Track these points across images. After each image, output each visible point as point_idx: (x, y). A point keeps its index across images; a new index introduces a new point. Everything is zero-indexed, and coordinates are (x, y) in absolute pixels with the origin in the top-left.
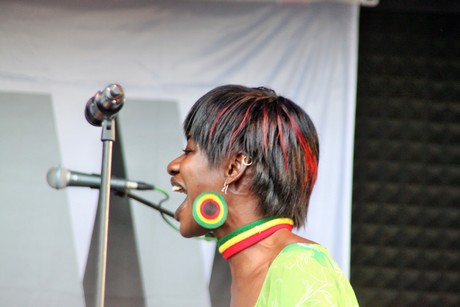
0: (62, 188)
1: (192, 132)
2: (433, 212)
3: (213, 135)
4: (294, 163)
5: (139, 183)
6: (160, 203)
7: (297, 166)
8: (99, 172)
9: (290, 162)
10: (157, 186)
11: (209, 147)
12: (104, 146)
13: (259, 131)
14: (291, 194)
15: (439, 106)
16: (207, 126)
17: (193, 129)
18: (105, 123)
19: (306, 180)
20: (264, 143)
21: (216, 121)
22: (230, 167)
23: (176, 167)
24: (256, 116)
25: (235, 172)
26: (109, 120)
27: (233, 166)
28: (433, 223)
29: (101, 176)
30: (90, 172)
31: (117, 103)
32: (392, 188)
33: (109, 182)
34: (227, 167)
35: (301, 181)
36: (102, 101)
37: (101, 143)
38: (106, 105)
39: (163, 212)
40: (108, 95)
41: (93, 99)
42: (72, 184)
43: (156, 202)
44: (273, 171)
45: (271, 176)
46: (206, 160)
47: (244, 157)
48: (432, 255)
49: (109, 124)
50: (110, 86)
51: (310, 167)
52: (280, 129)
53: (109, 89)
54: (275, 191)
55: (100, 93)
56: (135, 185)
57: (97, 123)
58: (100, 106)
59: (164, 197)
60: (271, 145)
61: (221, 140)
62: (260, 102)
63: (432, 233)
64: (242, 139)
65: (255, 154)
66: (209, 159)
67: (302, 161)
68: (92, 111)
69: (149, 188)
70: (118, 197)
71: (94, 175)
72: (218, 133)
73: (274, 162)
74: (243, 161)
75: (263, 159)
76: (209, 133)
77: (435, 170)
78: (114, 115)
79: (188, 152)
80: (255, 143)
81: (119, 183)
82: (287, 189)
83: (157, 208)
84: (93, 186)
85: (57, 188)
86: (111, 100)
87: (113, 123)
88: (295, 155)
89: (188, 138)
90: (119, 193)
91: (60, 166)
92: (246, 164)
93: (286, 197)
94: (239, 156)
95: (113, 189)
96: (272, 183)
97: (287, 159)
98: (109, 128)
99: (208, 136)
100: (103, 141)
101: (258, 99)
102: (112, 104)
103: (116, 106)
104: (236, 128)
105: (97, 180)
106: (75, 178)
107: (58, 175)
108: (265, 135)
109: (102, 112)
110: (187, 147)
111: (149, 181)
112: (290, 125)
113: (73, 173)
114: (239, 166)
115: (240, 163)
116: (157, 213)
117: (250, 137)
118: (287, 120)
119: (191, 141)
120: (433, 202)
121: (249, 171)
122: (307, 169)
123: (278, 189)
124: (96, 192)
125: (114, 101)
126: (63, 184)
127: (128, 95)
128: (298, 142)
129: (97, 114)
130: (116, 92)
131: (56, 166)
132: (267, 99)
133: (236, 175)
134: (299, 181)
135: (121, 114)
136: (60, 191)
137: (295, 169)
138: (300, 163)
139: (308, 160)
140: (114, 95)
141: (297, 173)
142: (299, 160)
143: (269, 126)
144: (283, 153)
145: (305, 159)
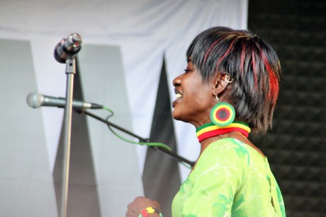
0: (38, 107)
1: (191, 58)
2: (301, 125)
3: (206, 59)
4: (261, 83)
5: (92, 104)
6: (108, 118)
7: (263, 85)
8: (64, 96)
9: (259, 81)
10: (105, 106)
11: (203, 68)
12: (68, 77)
13: (238, 59)
14: (258, 104)
15: (305, 50)
16: (203, 53)
17: (192, 55)
18: (68, 61)
19: (269, 95)
20: (241, 67)
21: (209, 50)
22: (217, 83)
23: (179, 81)
24: (237, 49)
25: (219, 86)
26: (71, 59)
27: (218, 82)
28: (301, 133)
29: (65, 99)
30: (57, 96)
31: (77, 47)
33: (71, 103)
34: (215, 82)
35: (266, 95)
36: (66, 46)
37: (66, 75)
38: (69, 48)
39: (109, 124)
40: (71, 41)
41: (60, 44)
42: (45, 104)
43: (104, 117)
44: (246, 87)
45: (244, 91)
46: (200, 77)
47: (226, 76)
48: (300, 155)
49: (71, 62)
50: (72, 35)
51: (273, 86)
52: (254, 58)
53: (71, 37)
54: (246, 101)
55: (65, 40)
56: (89, 105)
57: (63, 61)
58: (64, 49)
59: (110, 114)
60: (246, 69)
61: (211, 63)
62: (241, 40)
63: (300, 140)
64: (225, 64)
65: (235, 74)
66: (202, 76)
67: (267, 82)
68: (59, 52)
69: (100, 107)
70: (77, 114)
71: (60, 98)
72: (209, 58)
73: (247, 81)
74: (226, 79)
75: (240, 78)
76: (204, 58)
77: (303, 95)
78: (75, 56)
79: (188, 71)
80: (235, 67)
81: (78, 104)
83: (105, 122)
84: (60, 106)
85: (34, 107)
86: (73, 44)
87: (74, 61)
88: (263, 77)
89: (189, 61)
90: (78, 111)
91: (36, 91)
92: (229, 82)
93: (254, 106)
94: (223, 75)
95: (74, 108)
96: (244, 95)
97: (257, 79)
98: (71, 65)
99: (203, 60)
100: (67, 73)
101: (239, 37)
102: (73, 48)
103: (76, 49)
104: (223, 55)
105: (63, 102)
106: (47, 100)
107: (35, 98)
108: (242, 62)
109: (67, 53)
110: (188, 68)
111: (99, 103)
112: (261, 57)
113: (45, 97)
114: (223, 83)
115: (224, 80)
116: (105, 125)
118: (259, 53)
119: (191, 63)
120: (301, 117)
121: (230, 87)
122: (270, 87)
123: (249, 100)
124: (62, 110)
125: (75, 46)
126: (38, 104)
127: (85, 42)
128: (265, 68)
129: (63, 55)
130: (76, 39)
131: (34, 91)
132: (245, 38)
133: (220, 88)
134: (264, 95)
135: (80, 55)
136: (36, 110)
137: (261, 87)
138: (265, 83)
139: (271, 82)
140: (74, 41)
141: (263, 90)
142: (265, 81)
143: (246, 56)
144: (254, 76)
145: (269, 81)
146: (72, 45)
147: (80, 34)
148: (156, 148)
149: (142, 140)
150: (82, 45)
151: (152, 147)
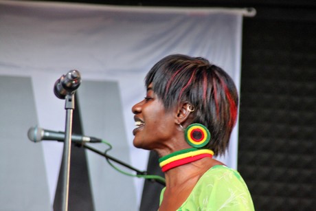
0: (38, 141)
2: (294, 158)
4: (223, 111)
5: (91, 138)
6: (106, 151)
8: (63, 130)
9: (220, 110)
10: (104, 140)
11: (166, 97)
12: (67, 112)
13: (200, 89)
18: (67, 97)
20: (204, 96)
21: (171, 79)
22: (178, 112)
23: (139, 109)
24: (199, 78)
25: (181, 115)
26: (71, 95)
27: (180, 111)
28: (294, 165)
29: (65, 133)
30: (57, 130)
31: (76, 83)
32: (265, 141)
33: (71, 137)
36: (66, 82)
38: (68, 85)
39: (108, 158)
40: (70, 77)
41: (59, 80)
42: (45, 138)
43: (103, 151)
45: (206, 119)
46: (162, 106)
47: (188, 105)
48: (293, 187)
49: (70, 97)
50: (71, 71)
51: (233, 115)
52: (215, 87)
53: (70, 74)
55: (64, 76)
56: (88, 139)
57: (62, 97)
58: (64, 85)
59: (108, 147)
60: (208, 99)
61: (174, 93)
62: (201, 68)
63: (293, 172)
64: (188, 93)
65: (197, 103)
66: (165, 106)
67: (228, 111)
68: (58, 88)
69: (98, 141)
70: (76, 148)
71: (60, 133)
72: (172, 88)
73: (209, 110)
74: (188, 109)
76: (166, 87)
77: (295, 129)
78: (74, 91)
79: (148, 99)
80: (198, 96)
81: (78, 138)
82: (217, 130)
83: (104, 155)
84: (60, 140)
85: (35, 141)
87: (73, 97)
88: (224, 106)
89: (148, 89)
90: (78, 145)
91: (37, 126)
92: (190, 111)
94: (185, 104)
95: (73, 142)
96: (207, 124)
97: (219, 108)
98: (70, 100)
99: (165, 89)
100: (66, 109)
101: (199, 66)
102: (72, 84)
103: (75, 85)
104: (185, 86)
105: (62, 136)
106: (47, 134)
107: (36, 132)
108: (205, 91)
109: (66, 89)
110: (147, 96)
111: (98, 136)
112: (221, 85)
113: (46, 131)
114: (184, 112)
115: (186, 109)
117: (194, 92)
118: (219, 81)
119: (151, 91)
120: (294, 151)
123: (211, 128)
124: (61, 144)
125: (74, 82)
126: (38, 138)
127: (84, 77)
128: (226, 97)
129: (63, 91)
130: (75, 76)
131: (34, 126)
133: (182, 118)
134: (225, 124)
135: (79, 90)
136: (37, 144)
137: (223, 115)
139: (232, 110)
140: (74, 78)
141: (225, 119)
142: (226, 109)
143: (208, 85)
144: (216, 104)
145: (230, 109)
146: (71, 81)
147: (79, 70)
148: (153, 180)
149: (139, 173)
150: (81, 81)
151: (149, 180)
